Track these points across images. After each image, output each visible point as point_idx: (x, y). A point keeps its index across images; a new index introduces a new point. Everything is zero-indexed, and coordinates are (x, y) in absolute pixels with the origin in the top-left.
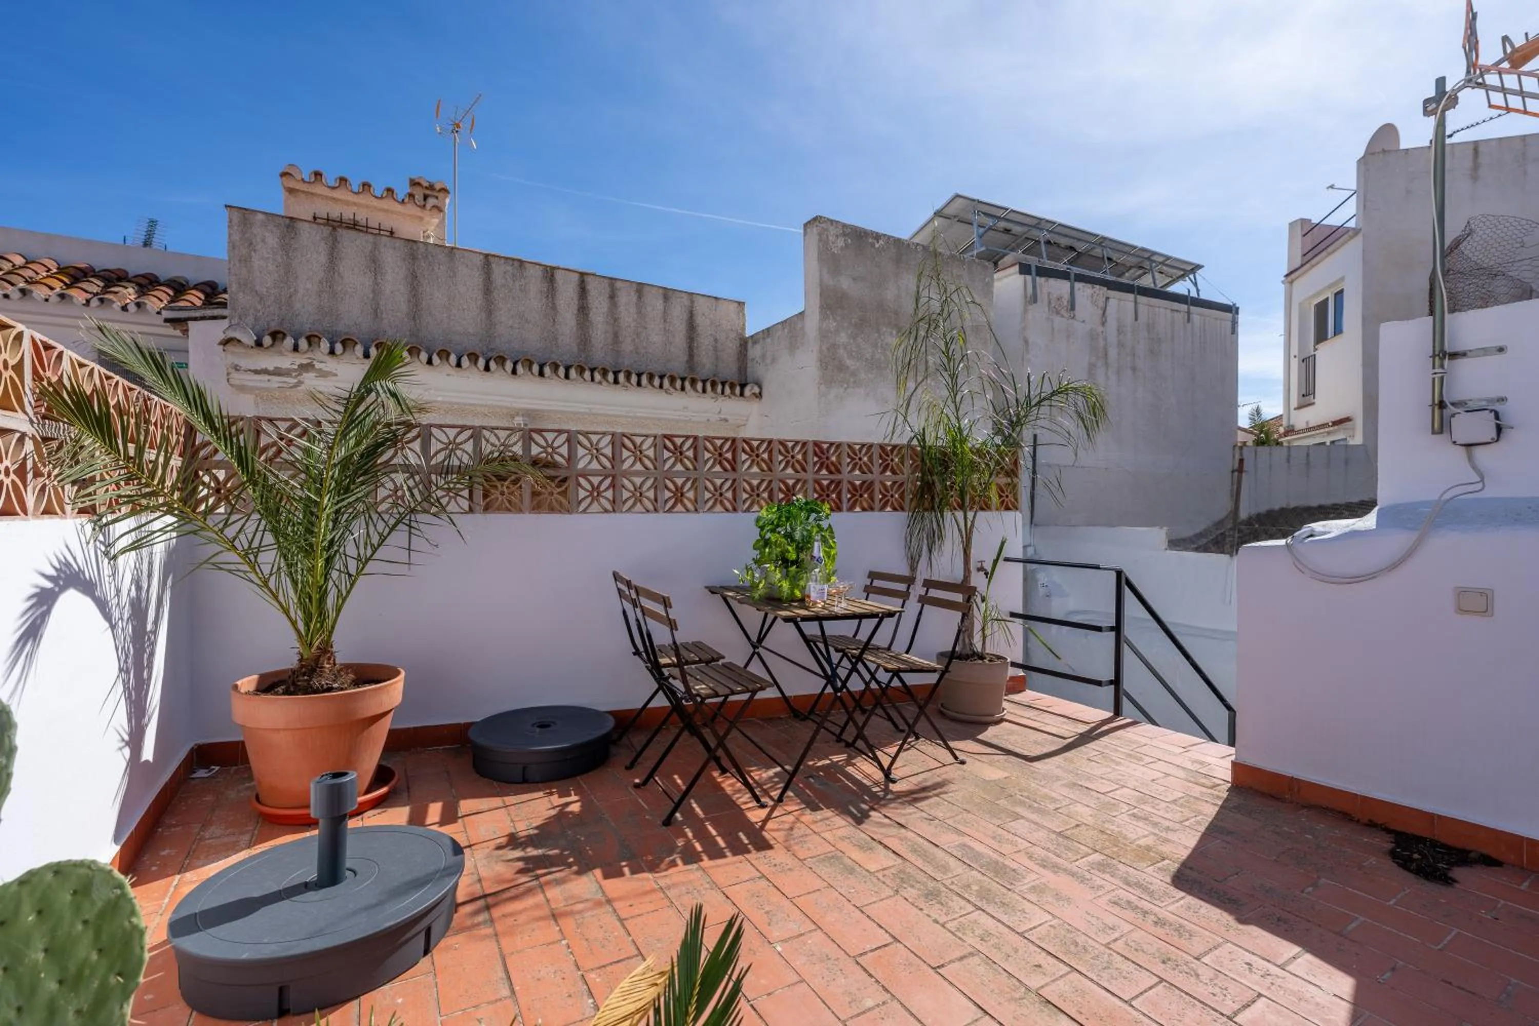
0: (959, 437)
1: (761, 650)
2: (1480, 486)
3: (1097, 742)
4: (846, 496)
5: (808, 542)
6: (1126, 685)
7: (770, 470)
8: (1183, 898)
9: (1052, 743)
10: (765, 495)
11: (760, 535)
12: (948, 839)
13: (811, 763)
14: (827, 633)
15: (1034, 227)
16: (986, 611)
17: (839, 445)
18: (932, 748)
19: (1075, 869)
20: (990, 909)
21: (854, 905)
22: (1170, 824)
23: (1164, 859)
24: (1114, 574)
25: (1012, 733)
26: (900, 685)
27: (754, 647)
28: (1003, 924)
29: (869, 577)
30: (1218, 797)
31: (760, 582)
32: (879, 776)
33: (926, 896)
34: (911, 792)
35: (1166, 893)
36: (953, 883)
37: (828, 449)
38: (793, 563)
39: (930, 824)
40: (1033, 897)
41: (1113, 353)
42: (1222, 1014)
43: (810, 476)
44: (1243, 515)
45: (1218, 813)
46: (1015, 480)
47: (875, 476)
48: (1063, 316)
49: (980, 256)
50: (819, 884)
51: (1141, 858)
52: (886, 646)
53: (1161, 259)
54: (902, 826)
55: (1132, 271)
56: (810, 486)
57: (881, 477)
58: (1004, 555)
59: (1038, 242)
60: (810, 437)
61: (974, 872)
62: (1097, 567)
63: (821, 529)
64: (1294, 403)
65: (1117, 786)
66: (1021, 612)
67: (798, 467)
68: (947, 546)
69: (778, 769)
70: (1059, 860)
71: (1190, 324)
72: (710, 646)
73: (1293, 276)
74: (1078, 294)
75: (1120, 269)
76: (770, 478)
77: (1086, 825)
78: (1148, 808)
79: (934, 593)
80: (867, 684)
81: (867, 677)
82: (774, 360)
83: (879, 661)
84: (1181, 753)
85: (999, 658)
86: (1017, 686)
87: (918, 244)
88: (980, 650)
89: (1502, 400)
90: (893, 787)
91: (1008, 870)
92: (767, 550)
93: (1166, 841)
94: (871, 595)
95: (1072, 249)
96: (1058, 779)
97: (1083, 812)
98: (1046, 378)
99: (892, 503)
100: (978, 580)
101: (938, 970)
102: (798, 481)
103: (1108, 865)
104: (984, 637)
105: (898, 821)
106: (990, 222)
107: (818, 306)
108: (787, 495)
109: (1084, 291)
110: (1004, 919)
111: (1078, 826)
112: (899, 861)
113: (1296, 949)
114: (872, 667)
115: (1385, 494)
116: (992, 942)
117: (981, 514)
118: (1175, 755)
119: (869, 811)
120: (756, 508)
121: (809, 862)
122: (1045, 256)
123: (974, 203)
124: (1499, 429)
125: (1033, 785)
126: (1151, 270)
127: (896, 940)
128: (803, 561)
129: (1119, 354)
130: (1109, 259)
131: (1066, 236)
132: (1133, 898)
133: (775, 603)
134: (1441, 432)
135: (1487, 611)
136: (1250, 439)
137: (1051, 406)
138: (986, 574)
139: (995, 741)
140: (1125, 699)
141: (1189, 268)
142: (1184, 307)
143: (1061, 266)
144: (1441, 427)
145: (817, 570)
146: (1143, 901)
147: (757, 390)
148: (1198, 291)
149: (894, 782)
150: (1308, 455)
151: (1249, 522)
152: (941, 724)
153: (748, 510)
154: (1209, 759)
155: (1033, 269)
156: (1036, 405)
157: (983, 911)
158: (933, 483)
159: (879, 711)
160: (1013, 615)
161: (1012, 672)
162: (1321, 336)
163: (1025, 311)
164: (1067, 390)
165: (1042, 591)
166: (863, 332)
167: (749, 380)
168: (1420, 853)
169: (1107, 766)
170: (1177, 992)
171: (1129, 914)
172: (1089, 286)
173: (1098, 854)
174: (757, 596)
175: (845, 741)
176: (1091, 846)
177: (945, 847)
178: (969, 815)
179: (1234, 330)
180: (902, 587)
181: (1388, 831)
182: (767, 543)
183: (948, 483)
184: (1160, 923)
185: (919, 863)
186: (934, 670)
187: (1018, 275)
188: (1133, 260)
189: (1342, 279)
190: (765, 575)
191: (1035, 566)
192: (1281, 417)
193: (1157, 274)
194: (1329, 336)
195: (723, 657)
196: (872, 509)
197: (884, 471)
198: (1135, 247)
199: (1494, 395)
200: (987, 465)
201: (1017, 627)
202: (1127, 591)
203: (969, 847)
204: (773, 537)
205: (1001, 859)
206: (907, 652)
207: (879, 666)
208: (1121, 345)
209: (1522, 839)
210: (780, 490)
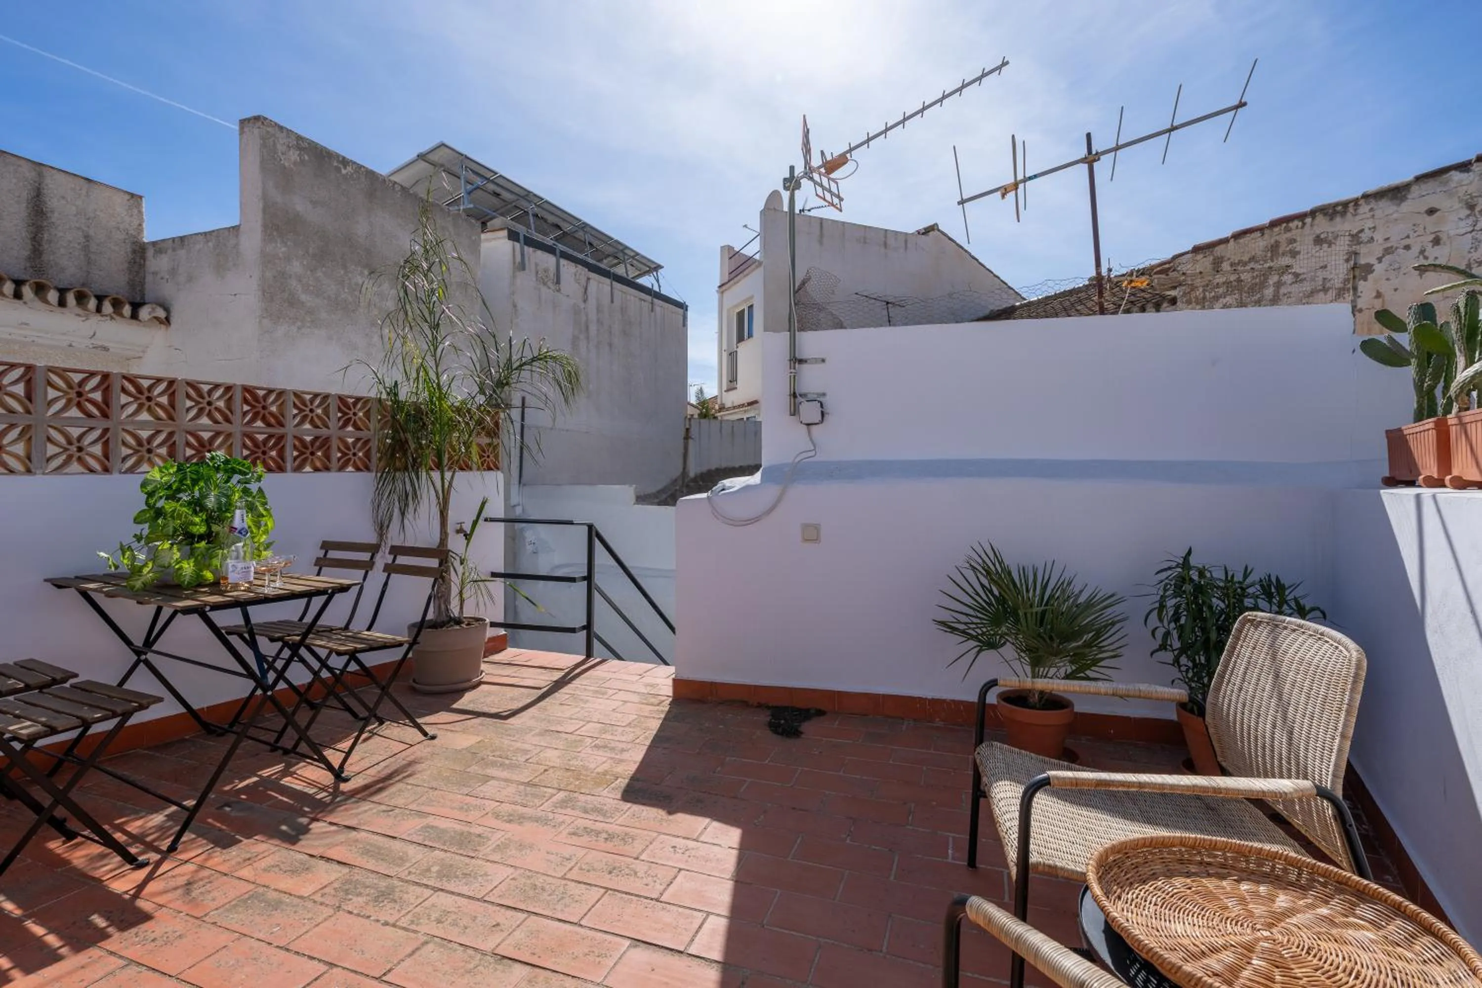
0: (439, 393)
1: (150, 656)
2: (813, 453)
3: (570, 685)
4: (291, 453)
5: (227, 511)
6: (597, 628)
7: (171, 418)
8: (629, 808)
9: (528, 695)
10: (163, 451)
11: (147, 504)
12: (410, 826)
13: (227, 788)
14: (253, 621)
15: (523, 197)
16: (464, 574)
17: (281, 393)
18: (399, 729)
19: (540, 814)
20: (450, 887)
21: (277, 947)
22: (624, 746)
23: (617, 778)
24: (586, 528)
25: (490, 693)
26: (358, 668)
27: (138, 652)
28: (463, 895)
29: (322, 548)
30: (662, 711)
31: (145, 565)
32: (327, 778)
33: (376, 899)
34: (366, 787)
35: (617, 809)
36: (410, 873)
37: (265, 397)
38: (201, 537)
39: (389, 816)
40: (496, 857)
41: (593, 328)
42: (652, 899)
43: (236, 428)
44: (692, 474)
45: (662, 725)
46: (495, 441)
47: (333, 429)
48: (549, 288)
49: (469, 214)
50: (224, 938)
51: (598, 784)
52: (343, 625)
53: (632, 254)
54: (354, 829)
55: (610, 259)
56: (237, 441)
57: (341, 433)
58: (484, 515)
59: (526, 213)
60: (239, 379)
61: (437, 852)
62: (571, 523)
63: (246, 492)
64: (725, 388)
65: (582, 723)
66: (503, 571)
67: (218, 417)
68: (423, 508)
69: (174, 808)
70: (525, 810)
71: (653, 314)
72: (50, 663)
73: (724, 288)
74: (563, 270)
75: (600, 255)
76: (169, 430)
77: (553, 767)
78: (608, 736)
79: (402, 560)
80: (316, 674)
81: (316, 665)
82: (190, 279)
83: (330, 645)
84: (637, 681)
85: (478, 620)
86: (497, 646)
87: (395, 183)
88: (457, 615)
89: (824, 395)
90: (344, 787)
91: (473, 837)
92: (160, 521)
93: (621, 761)
94: (324, 569)
95: (558, 227)
96: (531, 729)
97: (552, 757)
98: (526, 344)
99: (355, 461)
100: (456, 543)
101: (384, 978)
102: (218, 434)
103: (570, 800)
104: (462, 601)
105: (346, 823)
106: (479, 181)
107: (260, 223)
108: (198, 452)
109: (568, 269)
110: (465, 890)
111: (546, 770)
112: (346, 870)
113: (707, 820)
114: (323, 653)
115: (767, 459)
116: (450, 920)
117: (459, 475)
118: (633, 682)
119: (309, 824)
120: (145, 467)
121: (214, 916)
122: (533, 228)
123: (461, 158)
124: (823, 414)
125: (506, 742)
126: (624, 261)
127: (332, 965)
128: (217, 534)
129: (598, 330)
130: (590, 244)
131: (552, 214)
132: (589, 824)
133: (169, 592)
134: (794, 415)
135: (817, 540)
136: (696, 412)
137: (532, 371)
138: (466, 535)
139: (470, 707)
140: (595, 641)
141: (653, 266)
142: (649, 298)
143: (549, 241)
144: (794, 411)
145: (241, 544)
146: (597, 823)
147: (162, 314)
148: (659, 286)
149: (346, 780)
150: (733, 427)
151: (695, 480)
152: (407, 701)
153: (131, 470)
154: (658, 681)
155: (522, 238)
156: (516, 369)
157: (442, 890)
158: (407, 441)
159: (333, 702)
160: (494, 575)
161: (491, 632)
162: (741, 339)
163: (514, 277)
164: (545, 357)
165: (529, 548)
166: (324, 266)
167: (147, 299)
168: (785, 719)
169: (576, 707)
170: (619, 895)
171: (585, 840)
172: (573, 264)
173: (562, 792)
174: (138, 584)
175: (282, 748)
176: (556, 786)
177: (402, 837)
178: (436, 792)
179: (685, 324)
180: (365, 556)
181: (768, 708)
182: (159, 513)
183: (424, 442)
184: (610, 837)
185: (371, 864)
186: (400, 644)
187: (507, 240)
188: (610, 250)
189: (752, 297)
190: (154, 555)
191: (524, 525)
192: (716, 397)
193: (628, 265)
194: (746, 337)
195: (76, 676)
196: (327, 469)
197: (345, 425)
198: (611, 239)
199: (820, 391)
200: (467, 424)
201: (498, 587)
202: (597, 543)
203: (432, 827)
204: (169, 506)
205: (466, 829)
206: (369, 629)
207: (331, 651)
208: (600, 322)
209: (834, 692)
210: (188, 444)
